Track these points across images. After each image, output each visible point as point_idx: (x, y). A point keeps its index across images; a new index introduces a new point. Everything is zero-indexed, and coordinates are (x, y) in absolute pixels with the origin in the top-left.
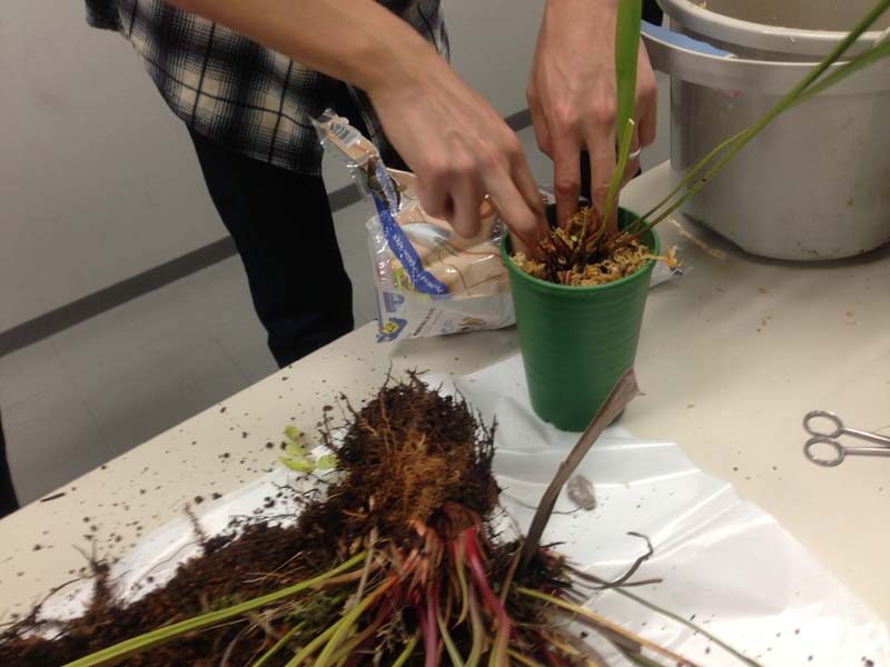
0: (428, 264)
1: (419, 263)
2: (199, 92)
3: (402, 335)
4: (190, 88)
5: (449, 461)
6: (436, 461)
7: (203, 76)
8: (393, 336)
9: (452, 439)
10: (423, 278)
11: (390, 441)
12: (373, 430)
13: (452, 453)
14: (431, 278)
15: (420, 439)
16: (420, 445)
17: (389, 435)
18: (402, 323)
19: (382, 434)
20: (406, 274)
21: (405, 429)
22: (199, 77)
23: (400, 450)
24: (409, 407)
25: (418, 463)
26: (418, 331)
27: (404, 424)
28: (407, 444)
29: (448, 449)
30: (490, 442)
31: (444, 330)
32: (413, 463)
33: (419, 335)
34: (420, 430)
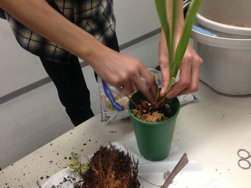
0: (117, 100)
1: (114, 99)
2: (30, 39)
3: (109, 120)
4: (27, 38)
5: (123, 181)
6: (118, 182)
7: (31, 34)
8: (106, 120)
9: (123, 171)
10: (115, 105)
11: (102, 175)
12: (96, 171)
13: (123, 178)
14: (118, 104)
15: (112, 173)
16: (113, 176)
17: (102, 173)
18: (109, 117)
19: (99, 173)
20: (110, 103)
21: (107, 169)
22: (30, 35)
23: (106, 178)
24: (109, 160)
25: (111, 184)
26: (114, 119)
27: (107, 167)
28: (108, 176)
29: (122, 176)
30: (137, 168)
31: (122, 118)
32: (110, 183)
33: (114, 120)
34: (113, 169)
